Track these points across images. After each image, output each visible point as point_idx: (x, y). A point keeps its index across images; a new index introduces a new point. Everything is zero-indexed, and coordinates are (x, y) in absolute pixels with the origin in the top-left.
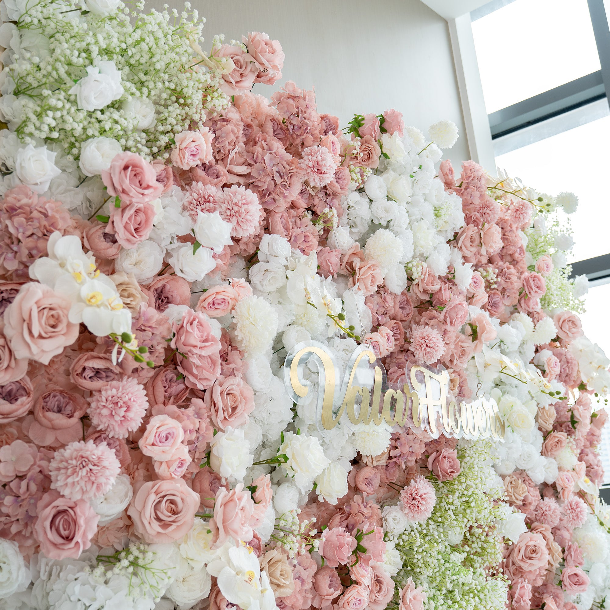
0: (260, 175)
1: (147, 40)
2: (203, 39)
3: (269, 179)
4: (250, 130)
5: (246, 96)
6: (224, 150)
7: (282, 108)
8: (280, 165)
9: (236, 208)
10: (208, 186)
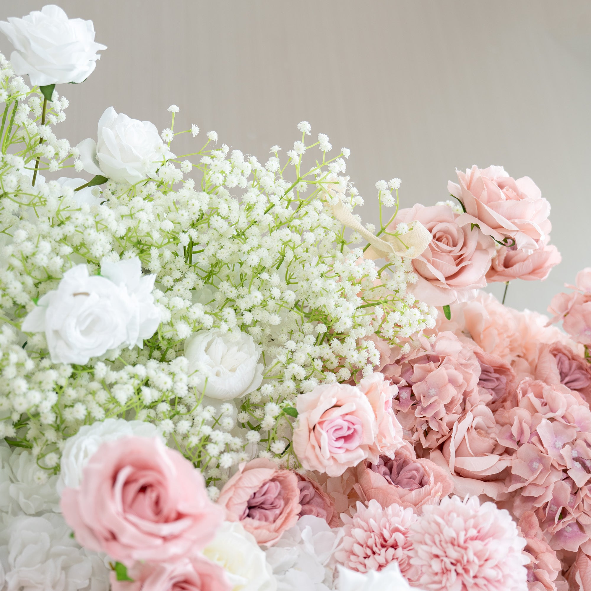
0: (533, 471)
1: (223, 209)
2: (360, 200)
3: (556, 478)
4: (504, 379)
5: (492, 313)
6: (440, 426)
7: (574, 325)
8: (580, 442)
9: (454, 554)
10: (394, 508)
